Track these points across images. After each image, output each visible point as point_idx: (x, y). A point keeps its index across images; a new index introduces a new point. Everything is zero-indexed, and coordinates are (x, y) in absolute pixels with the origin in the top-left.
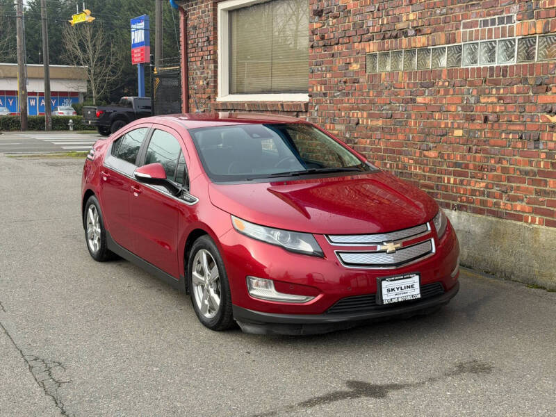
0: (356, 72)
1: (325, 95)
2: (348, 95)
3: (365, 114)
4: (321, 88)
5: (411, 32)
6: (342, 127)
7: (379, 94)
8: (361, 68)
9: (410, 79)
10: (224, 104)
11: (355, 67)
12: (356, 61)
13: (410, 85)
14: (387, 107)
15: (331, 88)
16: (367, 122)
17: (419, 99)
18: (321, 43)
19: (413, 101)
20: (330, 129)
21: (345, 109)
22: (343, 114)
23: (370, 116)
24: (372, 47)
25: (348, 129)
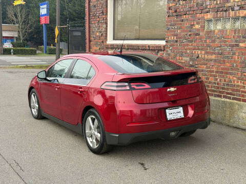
0: (198, 30)
1: (176, 41)
2: (192, 41)
3: (203, 52)
4: (174, 38)
5: (236, 8)
6: (188, 59)
7: (214, 41)
8: (201, 27)
9: (235, 33)
10: (112, 45)
11: (197, 27)
12: (198, 23)
13: (236, 37)
14: (219, 48)
15: (180, 38)
16: (205, 57)
17: (241, 45)
18: (175, 14)
19: (237, 45)
20: (179, 59)
21: (190, 49)
22: (188, 52)
23: (207, 53)
24: (209, 16)
25: (191, 59)
